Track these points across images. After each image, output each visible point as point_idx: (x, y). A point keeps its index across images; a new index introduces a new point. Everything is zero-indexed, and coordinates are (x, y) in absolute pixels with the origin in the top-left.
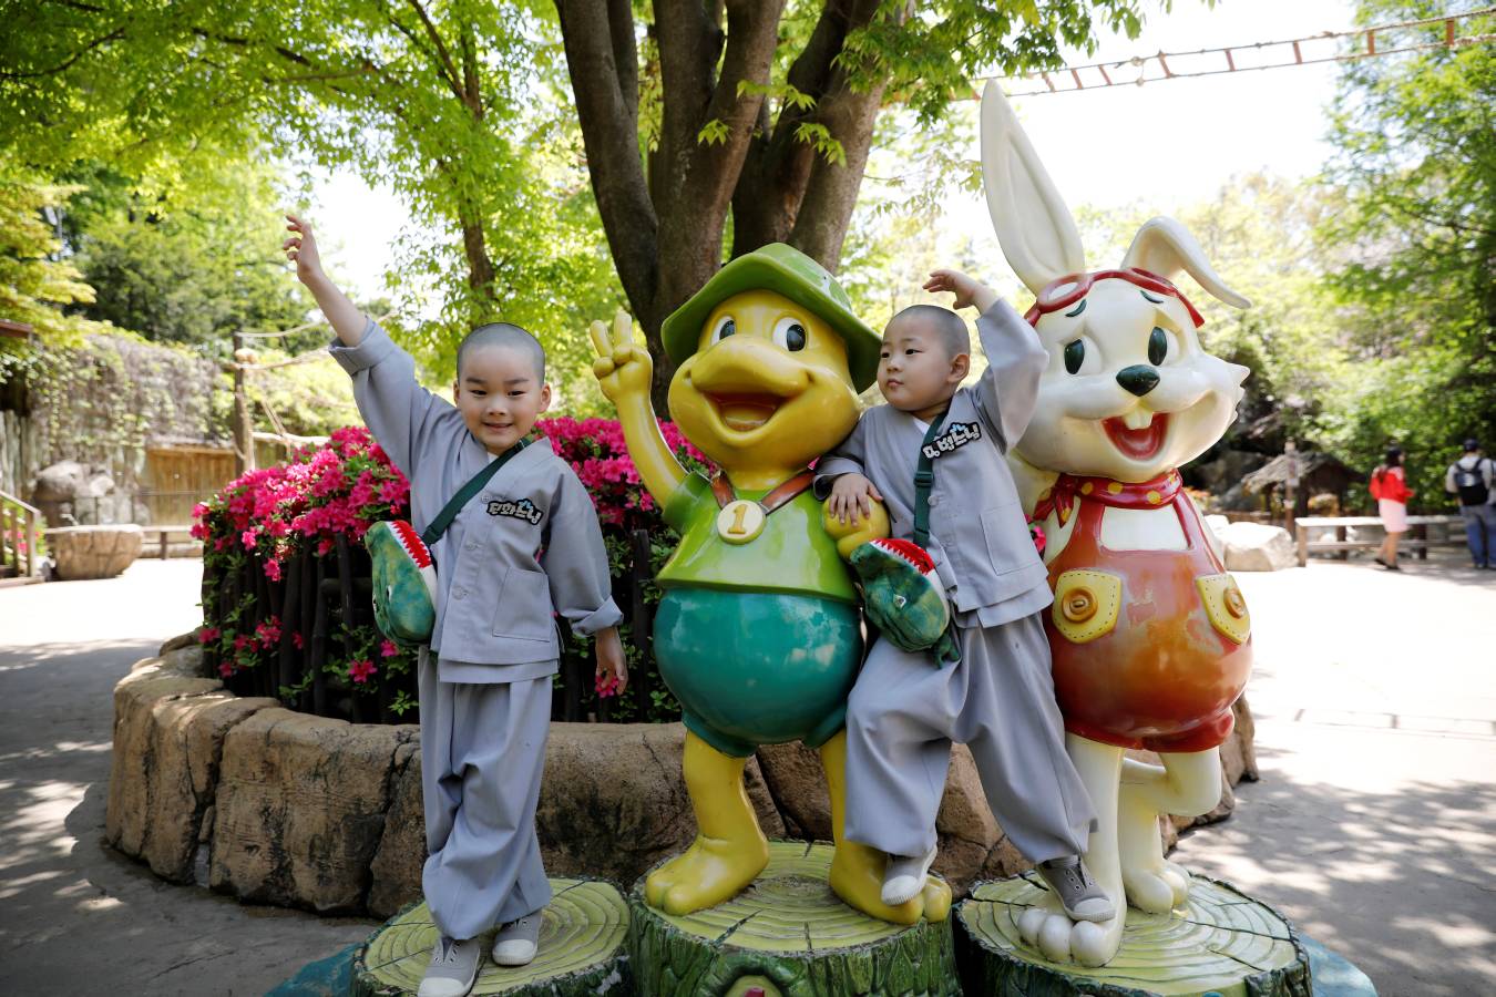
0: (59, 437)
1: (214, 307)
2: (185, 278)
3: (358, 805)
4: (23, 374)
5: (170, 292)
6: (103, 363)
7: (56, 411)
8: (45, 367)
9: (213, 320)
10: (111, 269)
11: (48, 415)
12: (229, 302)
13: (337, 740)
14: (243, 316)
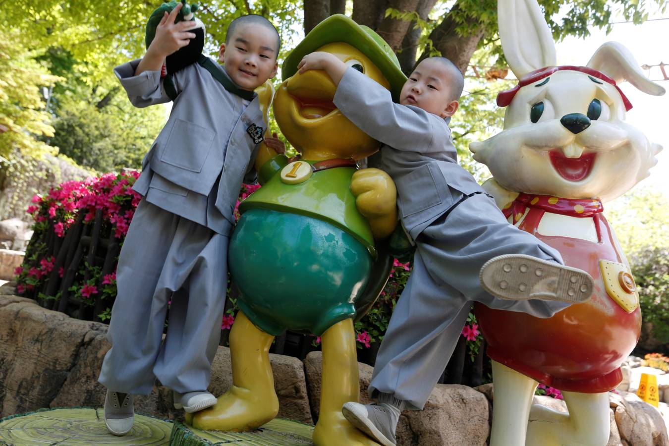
0: (16, 205)
1: (116, 154)
2: (106, 137)
3: (55, 363)
4: (7, 168)
5: (96, 142)
6: (50, 171)
7: (18, 191)
8: (19, 167)
9: (114, 161)
10: (69, 126)
11: (13, 192)
12: (125, 153)
13: (56, 321)
14: (130, 162)
